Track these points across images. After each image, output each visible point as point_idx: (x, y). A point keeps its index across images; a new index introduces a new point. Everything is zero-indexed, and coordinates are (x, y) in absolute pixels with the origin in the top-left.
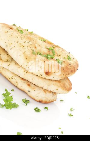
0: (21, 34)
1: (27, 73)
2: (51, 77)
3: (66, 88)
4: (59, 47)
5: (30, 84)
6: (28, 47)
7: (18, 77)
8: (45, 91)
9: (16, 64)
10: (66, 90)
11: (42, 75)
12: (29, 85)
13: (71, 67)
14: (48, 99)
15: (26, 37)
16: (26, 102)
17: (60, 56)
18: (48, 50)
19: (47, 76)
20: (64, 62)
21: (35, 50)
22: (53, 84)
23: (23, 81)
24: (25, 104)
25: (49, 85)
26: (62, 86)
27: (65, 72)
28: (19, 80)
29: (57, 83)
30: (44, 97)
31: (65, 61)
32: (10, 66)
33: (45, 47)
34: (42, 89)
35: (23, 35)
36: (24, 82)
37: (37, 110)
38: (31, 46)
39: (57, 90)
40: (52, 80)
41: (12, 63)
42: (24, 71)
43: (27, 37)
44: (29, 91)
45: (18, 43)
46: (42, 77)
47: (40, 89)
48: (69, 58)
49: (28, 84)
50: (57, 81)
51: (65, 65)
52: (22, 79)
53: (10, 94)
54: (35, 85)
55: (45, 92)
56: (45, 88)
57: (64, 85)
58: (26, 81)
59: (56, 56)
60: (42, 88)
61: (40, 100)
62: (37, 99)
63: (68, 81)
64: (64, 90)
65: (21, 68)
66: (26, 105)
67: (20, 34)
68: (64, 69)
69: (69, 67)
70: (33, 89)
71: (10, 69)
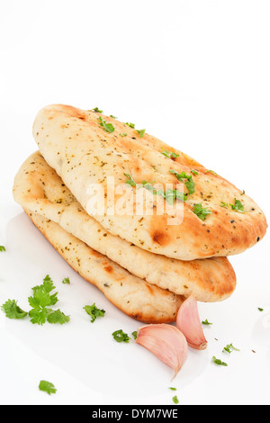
0: (106, 133)
1: (105, 235)
2: (168, 250)
3: (215, 285)
4: (216, 176)
5: (114, 267)
6: (117, 167)
7: (83, 245)
8: (153, 288)
9: (81, 210)
10: (213, 289)
11: (142, 243)
12: (109, 270)
13: (234, 227)
14: (158, 311)
15: (118, 142)
16: (95, 313)
17: (209, 197)
18: (174, 178)
19: (156, 245)
20: (216, 213)
21: (134, 176)
22: (176, 271)
23: (94, 257)
24: (89, 318)
25: (162, 273)
26: (200, 279)
27: (210, 238)
28: (85, 255)
29: (188, 269)
30: (148, 304)
31: (219, 211)
32: (64, 214)
33: (167, 170)
34: (143, 284)
35: (111, 135)
36: (98, 262)
37: (119, 336)
38: (125, 165)
39: (186, 287)
40: (173, 260)
41: (70, 208)
42: (99, 231)
43: (122, 142)
44: (106, 285)
45: (92, 156)
46: (144, 247)
47: (138, 282)
48: (237, 205)
49: (107, 266)
50: (188, 262)
51: (215, 221)
52: (95, 252)
53: (54, 287)
54: (126, 270)
55: (151, 291)
56: (152, 279)
57: (208, 275)
58: (103, 259)
59: (195, 197)
60: (144, 279)
61: (135, 312)
62: (124, 306)
63: (222, 267)
64: (207, 290)
65: (91, 221)
66: (92, 321)
67: (102, 134)
68: (208, 231)
69: (229, 228)
70: (118, 280)
71: (63, 224)
